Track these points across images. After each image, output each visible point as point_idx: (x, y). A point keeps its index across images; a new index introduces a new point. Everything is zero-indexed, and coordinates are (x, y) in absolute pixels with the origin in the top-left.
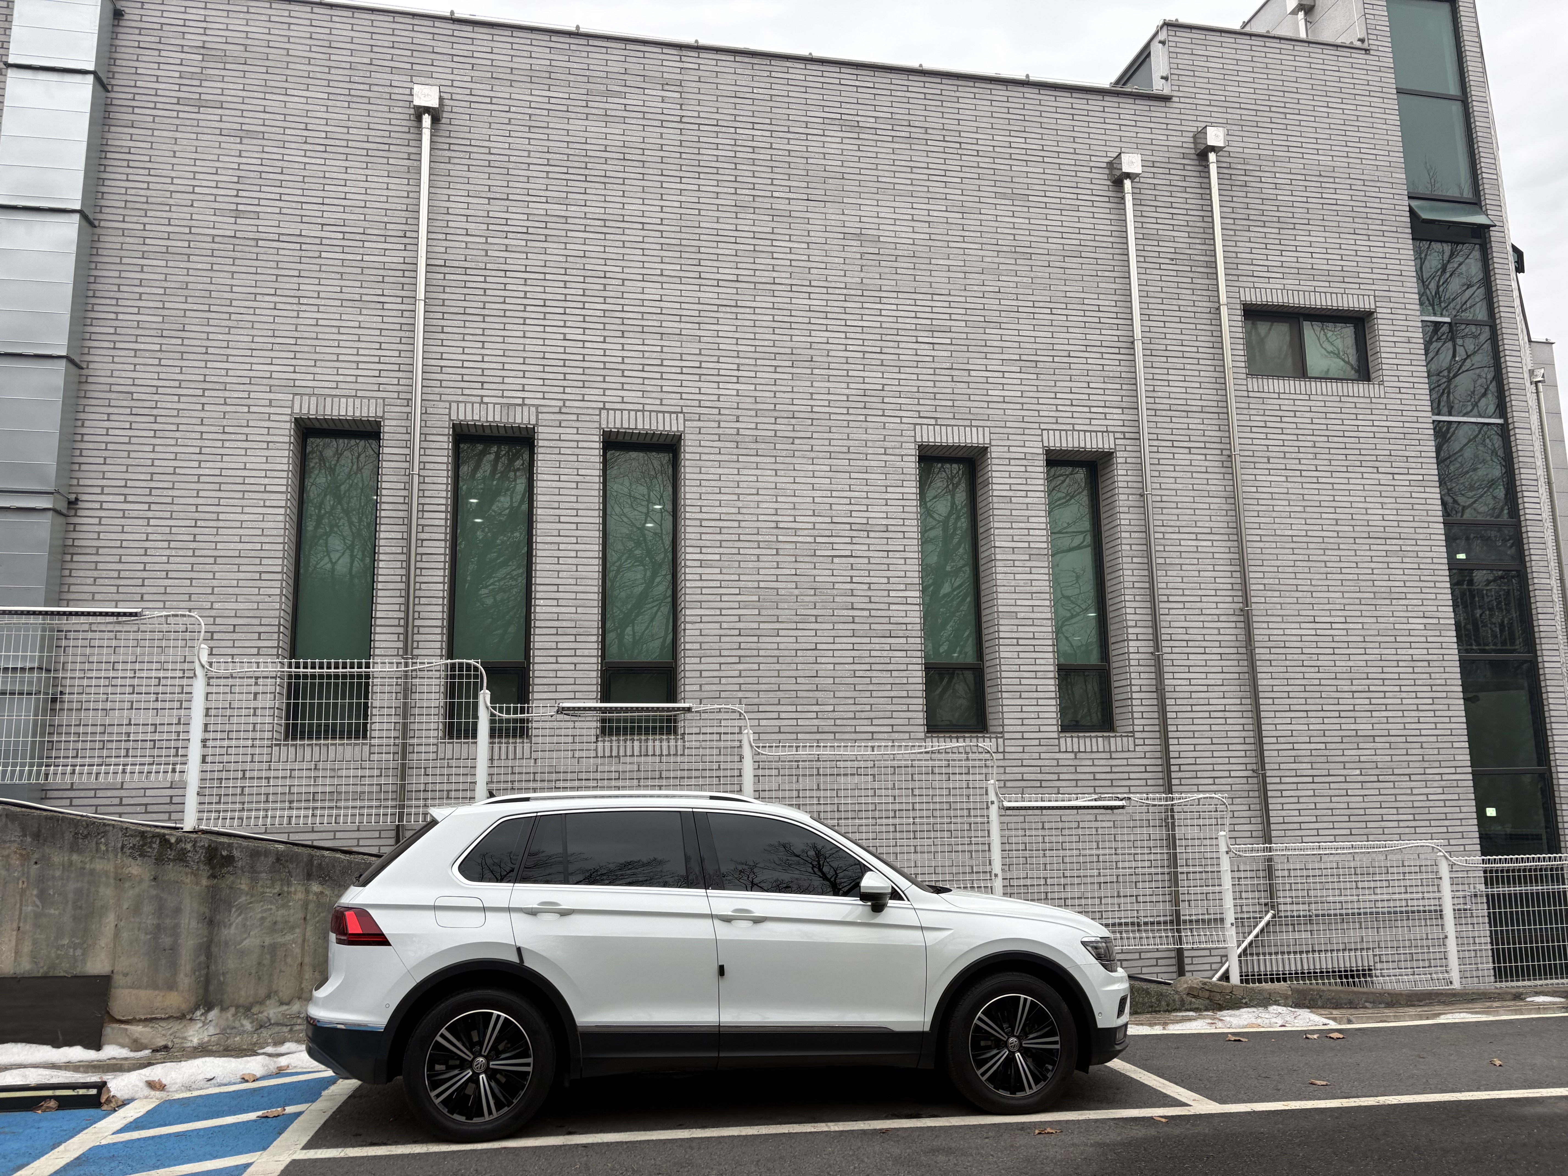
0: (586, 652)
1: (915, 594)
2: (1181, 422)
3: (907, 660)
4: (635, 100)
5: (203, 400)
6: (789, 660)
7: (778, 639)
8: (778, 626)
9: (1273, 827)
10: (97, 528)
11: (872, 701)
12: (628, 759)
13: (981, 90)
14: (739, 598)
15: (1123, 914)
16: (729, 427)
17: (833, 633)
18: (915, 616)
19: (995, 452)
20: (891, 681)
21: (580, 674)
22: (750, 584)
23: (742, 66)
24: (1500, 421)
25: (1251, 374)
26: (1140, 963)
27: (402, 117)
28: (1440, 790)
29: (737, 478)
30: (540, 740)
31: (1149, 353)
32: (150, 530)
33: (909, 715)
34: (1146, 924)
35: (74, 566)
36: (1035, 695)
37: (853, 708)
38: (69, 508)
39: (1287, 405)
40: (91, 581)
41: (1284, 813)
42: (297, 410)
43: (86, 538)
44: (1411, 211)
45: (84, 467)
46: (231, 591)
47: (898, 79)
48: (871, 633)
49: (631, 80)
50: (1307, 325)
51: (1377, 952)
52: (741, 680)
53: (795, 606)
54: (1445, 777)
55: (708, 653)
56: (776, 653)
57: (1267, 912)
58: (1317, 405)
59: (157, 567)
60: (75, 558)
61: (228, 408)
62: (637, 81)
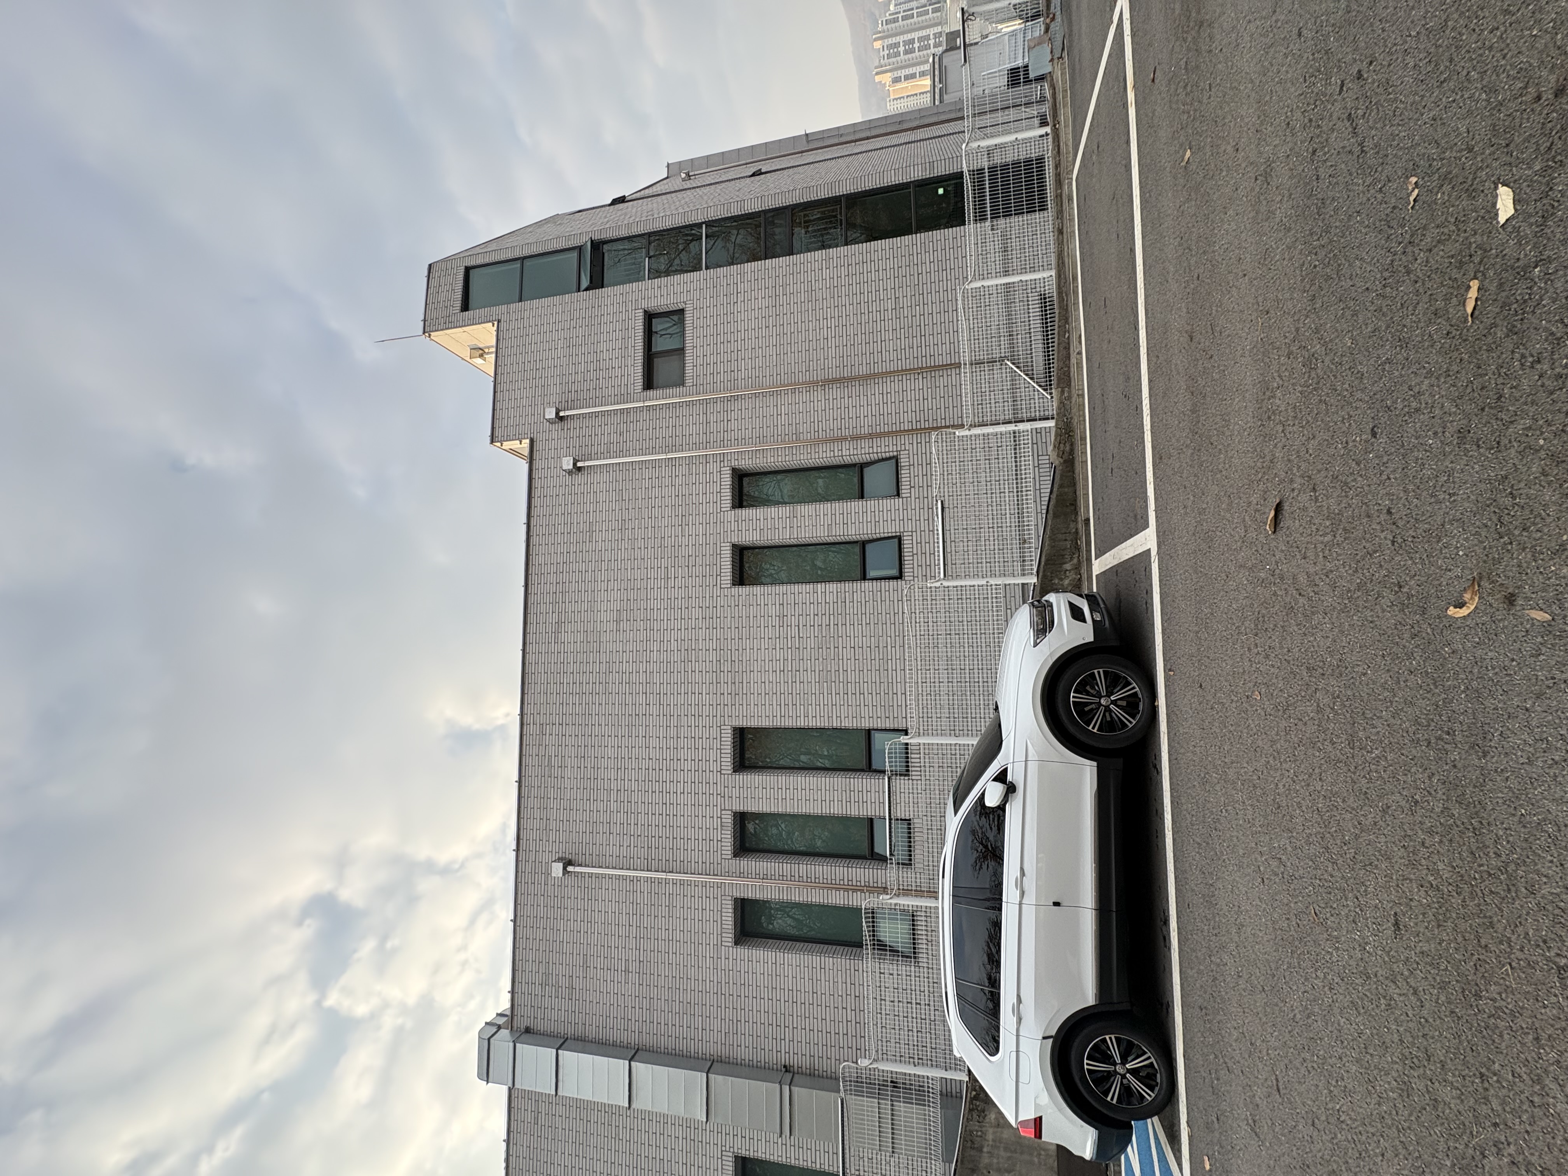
0: (860, 785)
1: (820, 587)
2: (713, 427)
3: (859, 592)
4: (552, 751)
5: (727, 995)
6: (861, 664)
7: (849, 670)
8: (841, 671)
9: (953, 362)
10: (800, 1056)
11: (884, 614)
12: (922, 760)
13: (534, 551)
14: (825, 694)
15: (1009, 456)
16: (727, 699)
17: (844, 637)
18: (833, 587)
19: (735, 540)
20: (871, 602)
21: (873, 788)
22: (817, 687)
23: (530, 689)
24: (704, 226)
25: (682, 383)
26: (1039, 444)
27: (569, 880)
28: (927, 254)
29: (756, 695)
30: (912, 813)
31: (673, 448)
32: (799, 1027)
33: (891, 591)
34: (1015, 441)
35: (821, 1069)
36: (877, 513)
37: (888, 624)
38: (790, 1072)
39: (700, 361)
40: (829, 1061)
41: (944, 354)
42: (730, 944)
43: (806, 1062)
44: (587, 289)
45: (767, 1061)
46: (831, 985)
47: (531, 599)
48: (844, 614)
49: (542, 753)
50: (653, 350)
51: (1029, 291)
52: (874, 693)
53: (829, 660)
54: (919, 251)
55: (858, 713)
56: (857, 672)
57: (1006, 364)
58: (699, 342)
59: (820, 1025)
60: (816, 1068)
61: (731, 982)
62: (542, 748)
